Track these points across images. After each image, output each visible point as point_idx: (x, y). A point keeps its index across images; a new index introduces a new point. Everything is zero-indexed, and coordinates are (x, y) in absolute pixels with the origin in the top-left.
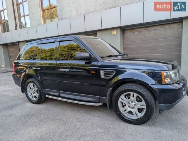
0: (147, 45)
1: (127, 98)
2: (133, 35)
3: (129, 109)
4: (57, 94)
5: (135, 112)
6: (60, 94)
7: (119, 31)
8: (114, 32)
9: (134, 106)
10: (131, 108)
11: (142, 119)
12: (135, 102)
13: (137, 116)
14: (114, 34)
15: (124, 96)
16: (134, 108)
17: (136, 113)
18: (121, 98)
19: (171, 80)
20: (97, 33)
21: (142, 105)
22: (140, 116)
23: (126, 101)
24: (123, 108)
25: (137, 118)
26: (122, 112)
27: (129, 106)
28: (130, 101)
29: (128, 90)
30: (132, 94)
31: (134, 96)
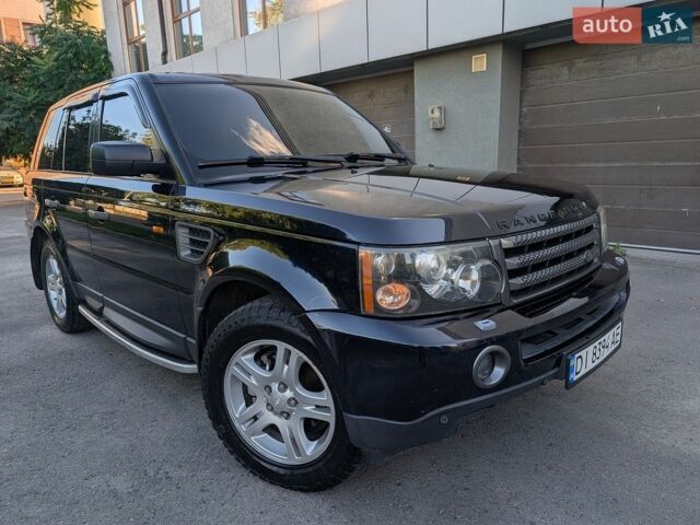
1: (263, 366)
3: (270, 418)
5: (291, 433)
7: (498, 54)
8: (480, 63)
9: (287, 408)
10: (276, 414)
12: (293, 390)
13: (299, 454)
14: (478, 70)
16: (289, 415)
17: (293, 440)
18: (237, 364)
19: (413, 296)
20: (413, 71)
21: (319, 404)
22: (308, 453)
23: (258, 378)
24: (247, 405)
25: (297, 460)
26: (237, 425)
27: (268, 404)
28: (272, 379)
29: (264, 327)
30: (281, 346)
31: (290, 360)
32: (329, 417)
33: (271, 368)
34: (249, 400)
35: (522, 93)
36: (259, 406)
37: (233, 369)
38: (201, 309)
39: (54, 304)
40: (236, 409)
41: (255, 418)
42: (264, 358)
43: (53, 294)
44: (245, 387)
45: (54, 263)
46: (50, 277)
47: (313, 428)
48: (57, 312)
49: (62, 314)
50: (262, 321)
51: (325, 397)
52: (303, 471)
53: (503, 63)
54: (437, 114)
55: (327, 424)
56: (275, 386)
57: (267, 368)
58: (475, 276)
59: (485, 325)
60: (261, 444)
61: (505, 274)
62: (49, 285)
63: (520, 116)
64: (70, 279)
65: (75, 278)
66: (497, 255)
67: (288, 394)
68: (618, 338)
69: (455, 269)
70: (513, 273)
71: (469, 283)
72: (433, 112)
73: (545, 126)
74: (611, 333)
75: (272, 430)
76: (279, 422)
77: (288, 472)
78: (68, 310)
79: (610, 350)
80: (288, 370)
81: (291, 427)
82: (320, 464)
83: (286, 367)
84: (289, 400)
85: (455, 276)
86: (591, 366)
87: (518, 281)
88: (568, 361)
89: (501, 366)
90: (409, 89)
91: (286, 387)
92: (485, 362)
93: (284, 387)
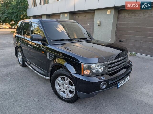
0: (139, 27)
1: (62, 80)
2: (127, 15)
3: (63, 90)
4: (29, 63)
6: (30, 64)
7: (113, 10)
8: (109, 12)
9: (67, 88)
11: (71, 100)
12: (68, 85)
14: (108, 13)
15: (60, 78)
16: (67, 90)
17: (67, 94)
18: (58, 80)
19: (91, 73)
20: (94, 12)
21: (72, 88)
22: (70, 96)
23: (61, 82)
24: (59, 87)
25: (68, 97)
26: (57, 90)
27: (63, 87)
28: (64, 83)
29: (63, 74)
30: (66, 78)
31: (67, 80)
32: (74, 91)
33: (64, 81)
34: (59, 86)
35: (118, 19)
36: (61, 87)
37: (57, 81)
38: (51, 69)
39: (20, 61)
40: (57, 87)
41: (61, 89)
42: (63, 79)
43: (19, 59)
44: (59, 84)
45: (20, 53)
46: (19, 55)
47: (71, 92)
48: (20, 63)
49: (21, 63)
50: (63, 73)
51: (74, 87)
52: (69, 99)
53: (114, 12)
54: (99, 22)
55: (73, 92)
56: (64, 84)
57: (63, 81)
58: (102, 69)
59: (103, 78)
60: (61, 94)
61: (108, 68)
62: (19, 57)
63: (117, 24)
64: (23, 57)
65: (25, 57)
66: (106, 65)
67: (67, 86)
68: (128, 79)
69: (99, 67)
70: (109, 68)
71: (101, 70)
72: (98, 22)
73: (122, 27)
74: (127, 78)
75: (64, 92)
76: (65, 91)
77: (66, 99)
78: (23, 63)
79: (127, 81)
80: (67, 82)
81: (67, 91)
82: (72, 99)
83: (67, 81)
84: (67, 87)
85: (98, 68)
86: (122, 84)
87: (110, 69)
88: (118, 84)
89: (105, 85)
90: (93, 16)
91: (66, 85)
92: (103, 84)
93: (66, 84)
